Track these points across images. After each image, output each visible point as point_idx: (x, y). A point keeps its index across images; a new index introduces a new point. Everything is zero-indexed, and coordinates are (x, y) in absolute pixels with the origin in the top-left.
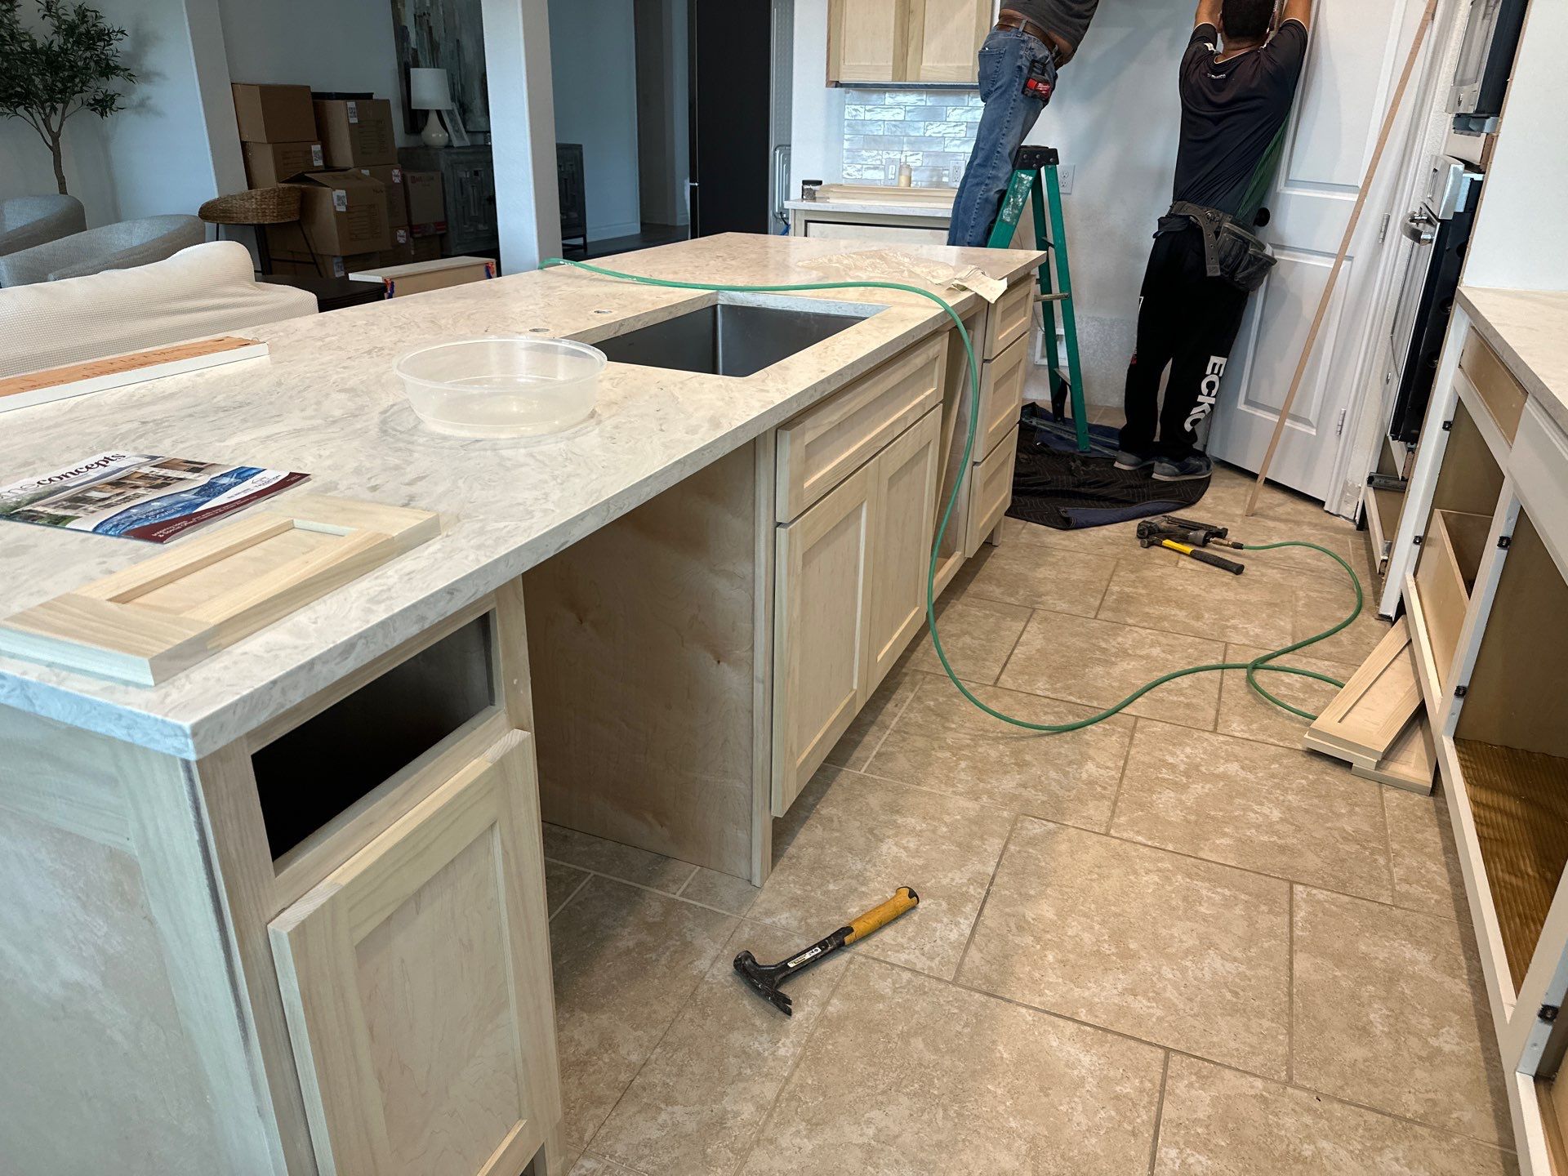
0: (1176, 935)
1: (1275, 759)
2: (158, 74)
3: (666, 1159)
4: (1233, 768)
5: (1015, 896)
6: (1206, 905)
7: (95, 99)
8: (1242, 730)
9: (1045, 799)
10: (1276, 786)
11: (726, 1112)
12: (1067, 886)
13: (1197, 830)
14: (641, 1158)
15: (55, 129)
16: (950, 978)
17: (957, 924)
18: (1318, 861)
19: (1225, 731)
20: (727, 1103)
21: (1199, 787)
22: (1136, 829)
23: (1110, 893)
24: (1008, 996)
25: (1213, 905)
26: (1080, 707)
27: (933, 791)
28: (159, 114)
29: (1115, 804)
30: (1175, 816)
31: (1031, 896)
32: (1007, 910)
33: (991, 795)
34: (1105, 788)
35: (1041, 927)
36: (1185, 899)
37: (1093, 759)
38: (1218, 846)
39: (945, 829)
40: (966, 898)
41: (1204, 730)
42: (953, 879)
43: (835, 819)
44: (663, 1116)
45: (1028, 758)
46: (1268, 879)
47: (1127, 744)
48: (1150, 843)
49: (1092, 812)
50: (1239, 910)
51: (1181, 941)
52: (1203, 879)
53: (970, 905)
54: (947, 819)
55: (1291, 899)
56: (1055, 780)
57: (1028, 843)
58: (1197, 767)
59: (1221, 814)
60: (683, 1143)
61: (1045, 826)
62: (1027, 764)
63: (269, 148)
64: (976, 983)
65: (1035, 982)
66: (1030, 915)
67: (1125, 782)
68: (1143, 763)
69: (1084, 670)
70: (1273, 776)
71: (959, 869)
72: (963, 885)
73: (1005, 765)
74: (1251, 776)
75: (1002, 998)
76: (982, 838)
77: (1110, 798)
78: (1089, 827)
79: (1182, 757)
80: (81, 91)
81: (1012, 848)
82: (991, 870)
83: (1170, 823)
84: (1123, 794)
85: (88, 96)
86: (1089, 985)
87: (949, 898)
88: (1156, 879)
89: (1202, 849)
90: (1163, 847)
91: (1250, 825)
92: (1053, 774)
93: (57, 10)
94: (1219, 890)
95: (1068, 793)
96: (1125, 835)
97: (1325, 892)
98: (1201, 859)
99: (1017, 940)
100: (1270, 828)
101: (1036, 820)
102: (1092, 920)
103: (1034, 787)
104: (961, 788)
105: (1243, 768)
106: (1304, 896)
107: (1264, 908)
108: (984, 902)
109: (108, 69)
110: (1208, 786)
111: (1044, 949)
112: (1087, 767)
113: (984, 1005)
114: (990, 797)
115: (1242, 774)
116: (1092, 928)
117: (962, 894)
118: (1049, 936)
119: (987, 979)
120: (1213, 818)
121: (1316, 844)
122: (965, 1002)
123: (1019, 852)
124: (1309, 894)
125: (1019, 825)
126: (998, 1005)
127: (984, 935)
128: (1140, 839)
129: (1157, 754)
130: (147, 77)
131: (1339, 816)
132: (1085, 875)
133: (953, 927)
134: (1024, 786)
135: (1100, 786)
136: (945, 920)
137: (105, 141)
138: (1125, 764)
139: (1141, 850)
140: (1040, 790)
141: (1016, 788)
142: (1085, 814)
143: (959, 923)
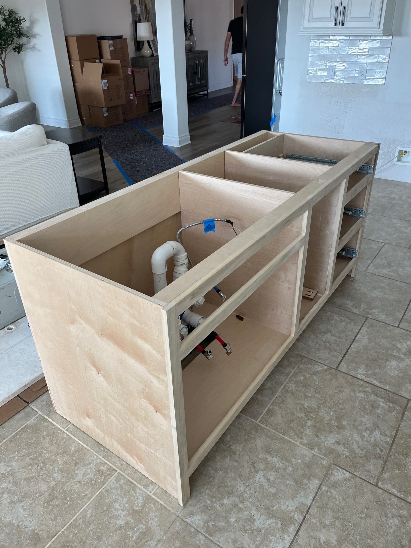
2: (38, 34)
5: (318, 524)
7: (16, 47)
9: (348, 454)
12: (347, 521)
15: (3, 59)
22: (393, 483)
23: (369, 529)
26: (379, 389)
27: (291, 440)
28: (39, 50)
29: (385, 463)
31: (326, 525)
32: (312, 533)
33: (320, 447)
34: (382, 451)
37: (379, 429)
39: (291, 469)
40: (291, 520)
42: (288, 506)
43: (237, 453)
45: (344, 423)
47: (400, 419)
48: (398, 495)
49: (371, 467)
53: (293, 527)
54: (294, 461)
56: (356, 441)
57: (333, 486)
61: (345, 474)
62: (343, 427)
67: (394, 447)
68: (406, 434)
69: (386, 362)
71: (293, 500)
72: (292, 511)
73: (331, 426)
76: (309, 479)
77: (383, 458)
78: (368, 479)
80: (11, 44)
81: (323, 488)
82: (309, 503)
84: (391, 456)
85: (13, 46)
87: (283, 520)
88: (397, 522)
90: (405, 498)
92: (356, 437)
93: (3, 11)
95: (361, 452)
96: (386, 487)
101: (340, 469)
103: (344, 444)
104: (305, 440)
108: (301, 525)
109: (20, 34)
114: (319, 449)
117: (291, 518)
123: (327, 491)
125: (331, 471)
128: (394, 491)
130: (34, 36)
132: (358, 514)
133: (281, 541)
134: (338, 443)
135: (380, 448)
136: (278, 535)
137: (22, 62)
138: (396, 434)
139: (393, 499)
140: (347, 447)
141: (334, 444)
142: (367, 469)
143: (284, 538)
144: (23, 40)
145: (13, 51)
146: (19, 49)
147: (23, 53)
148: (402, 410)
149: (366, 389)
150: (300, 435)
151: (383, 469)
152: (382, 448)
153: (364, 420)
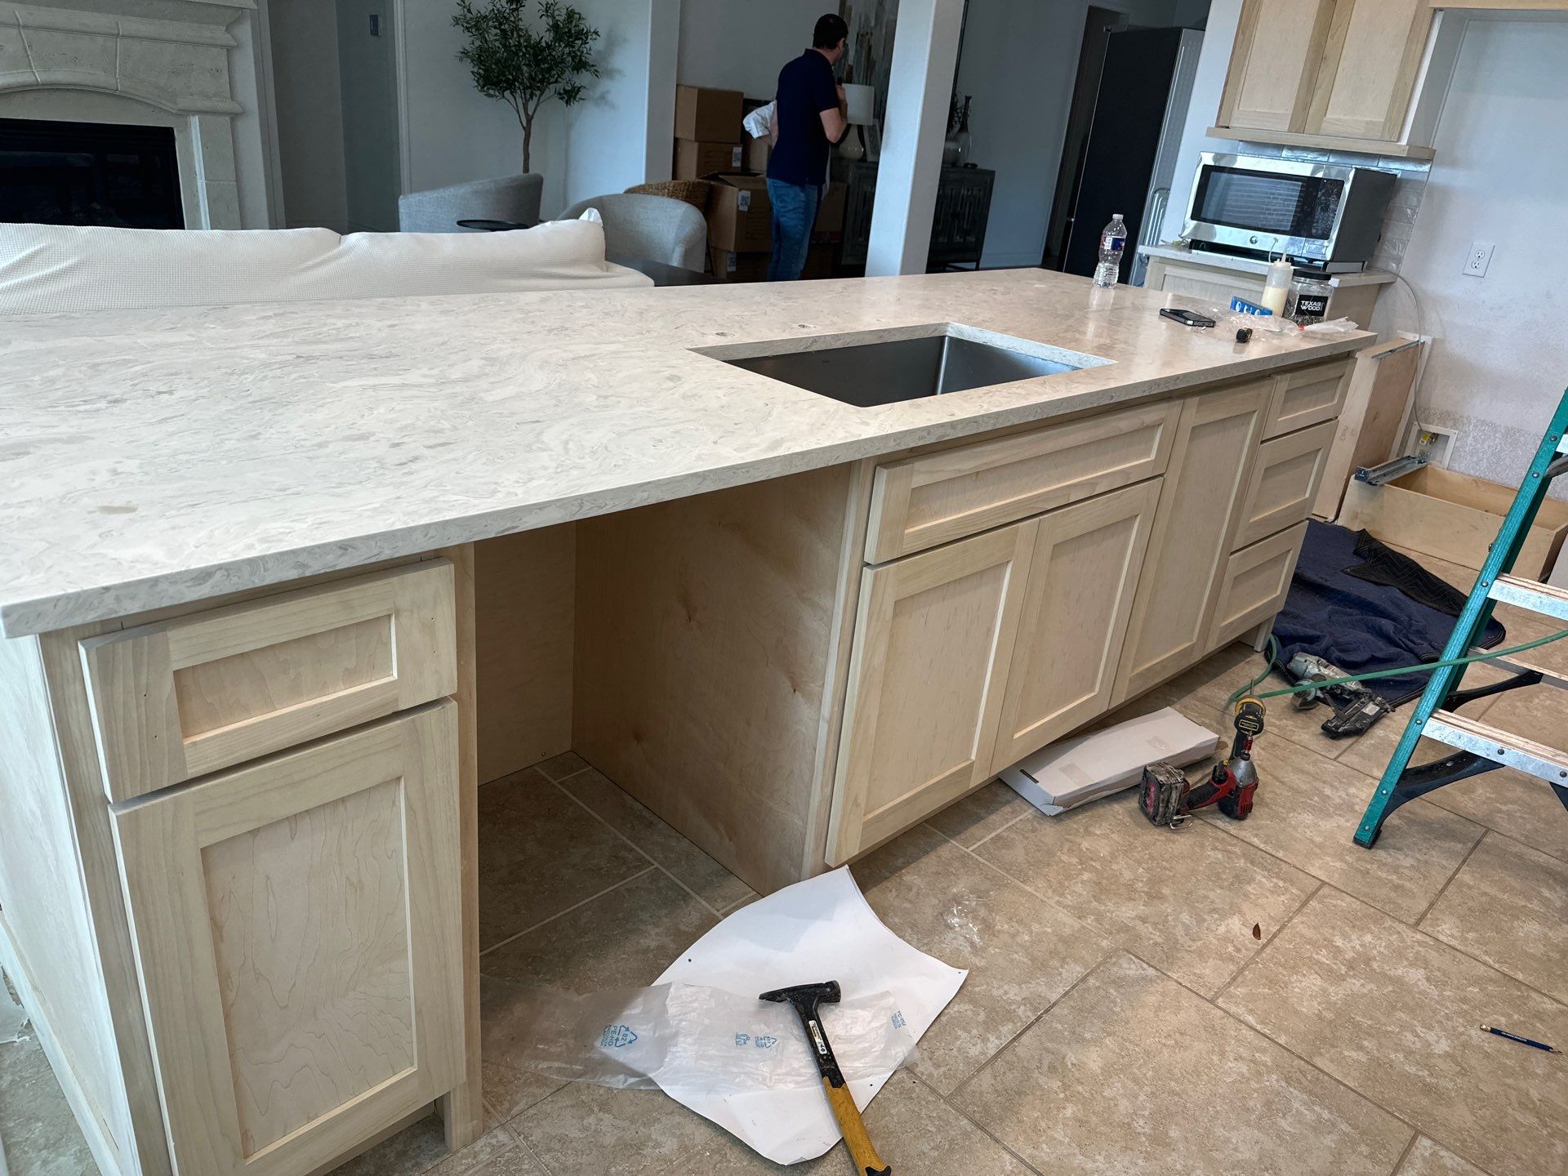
0: (1234, 1141)
1: (1477, 981)
2: (619, 72)
3: (570, 1162)
4: (1416, 976)
5: (1066, 1033)
6: (1290, 1120)
7: (564, 90)
8: (1452, 936)
9: (1159, 940)
10: (1463, 1014)
11: (649, 1138)
12: (1131, 1042)
13: (1327, 1033)
14: (549, 1150)
15: (530, 113)
16: (944, 1092)
17: (985, 1040)
18: (1470, 1118)
19: (1429, 930)
20: (655, 1132)
21: (1358, 984)
22: (1251, 1006)
23: (1179, 1066)
24: (998, 1135)
25: (1300, 1122)
26: (1259, 853)
27: (1037, 894)
28: (613, 107)
29: (1241, 971)
30: (1309, 1007)
31: (1084, 1039)
32: (1050, 1045)
33: (1100, 917)
34: (1238, 950)
35: (1077, 1075)
36: (1268, 1104)
38: (1345, 1057)
39: (1027, 938)
40: (1010, 1016)
41: (1401, 922)
42: (1006, 993)
43: (915, 890)
44: (591, 1120)
45: (1166, 891)
46: (1388, 1117)
47: (1294, 909)
48: (1259, 1027)
49: (1207, 971)
50: (1329, 1141)
51: (1236, 1150)
52: (1304, 1090)
53: (1010, 1026)
54: (1035, 927)
55: (1407, 1151)
56: (1184, 924)
57: (1114, 982)
58: (1368, 961)
59: (1369, 1023)
60: (594, 1152)
61: (1144, 969)
62: (1161, 898)
63: (696, 145)
64: (970, 1108)
65: (1036, 1129)
66: (1071, 1058)
67: (1268, 950)
68: (1302, 936)
69: (1288, 813)
70: (1464, 1000)
71: (1019, 985)
72: (1014, 1002)
73: (1135, 891)
74: (1434, 992)
75: (991, 1136)
76: (1063, 960)
77: (1238, 963)
78: (1195, 987)
79: (1357, 944)
80: (556, 82)
81: (1092, 981)
82: (1054, 997)
83: (1297, 1012)
84: (1257, 962)
85: (559, 87)
86: (1097, 1157)
87: (991, 1011)
88: (1244, 1069)
89: (1321, 1054)
90: (1274, 1036)
91: (1398, 1047)
92: (1185, 917)
93: (554, 11)
94: (1317, 1108)
95: (1191, 943)
96: (1233, 1009)
97: (1457, 1159)
98: (1313, 1066)
99: (1042, 1080)
100: (1426, 1058)
101: (1136, 960)
102: (1141, 1088)
103: (1155, 924)
104: (1069, 900)
105: (1428, 979)
106: (1427, 1154)
107: (1364, 1149)
108: (1028, 1028)
109: (581, 65)
110: (1373, 986)
111: (1067, 1099)
112: (1230, 921)
113: (966, 1135)
114: (1097, 920)
115: (1424, 985)
116: (1136, 1097)
117: (1009, 1012)
118: (1080, 1088)
119: (986, 1109)
120: (1357, 1026)
121: (1478, 1099)
122: (948, 1123)
123: (1098, 988)
124: (1434, 1154)
125: (1114, 960)
126: (981, 1140)
127: (1007, 1062)
128: (1250, 1019)
129: (1327, 932)
130: (610, 73)
131: (1529, 1074)
132: (1160, 1037)
133: (979, 1042)
134: (1144, 920)
135: (1234, 946)
136: (974, 1032)
137: (569, 127)
138: (1279, 931)
139: (1244, 1031)
140: (1160, 930)
141: (1133, 919)
142: (1197, 971)
143: (988, 1040)
144: (583, 78)
145: (556, 98)
146: (570, 95)
147: (575, 106)
148: (1303, 897)
149: (1229, 848)
150: (1060, 890)
151: (1234, 979)
152: (1239, 946)
153: (1212, 895)
